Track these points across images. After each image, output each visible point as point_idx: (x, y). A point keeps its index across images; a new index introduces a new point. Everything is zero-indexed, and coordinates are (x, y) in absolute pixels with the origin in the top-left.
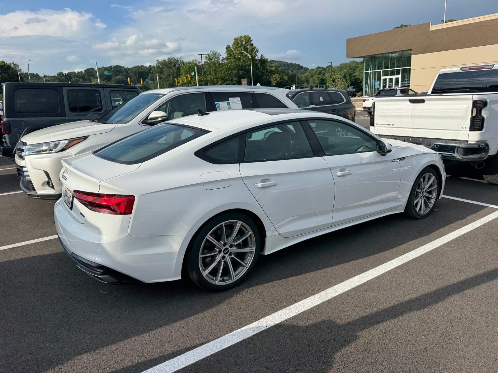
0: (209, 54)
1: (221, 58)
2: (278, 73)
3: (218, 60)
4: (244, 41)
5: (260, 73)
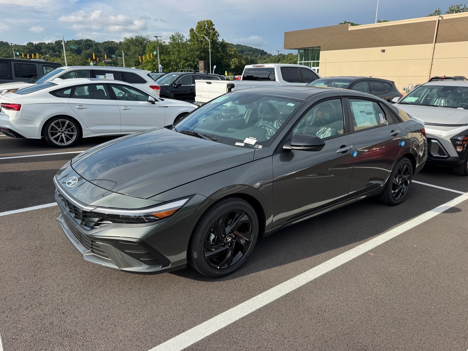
0: (174, 35)
1: (185, 40)
2: (236, 57)
3: (182, 41)
4: (206, 25)
5: (221, 56)
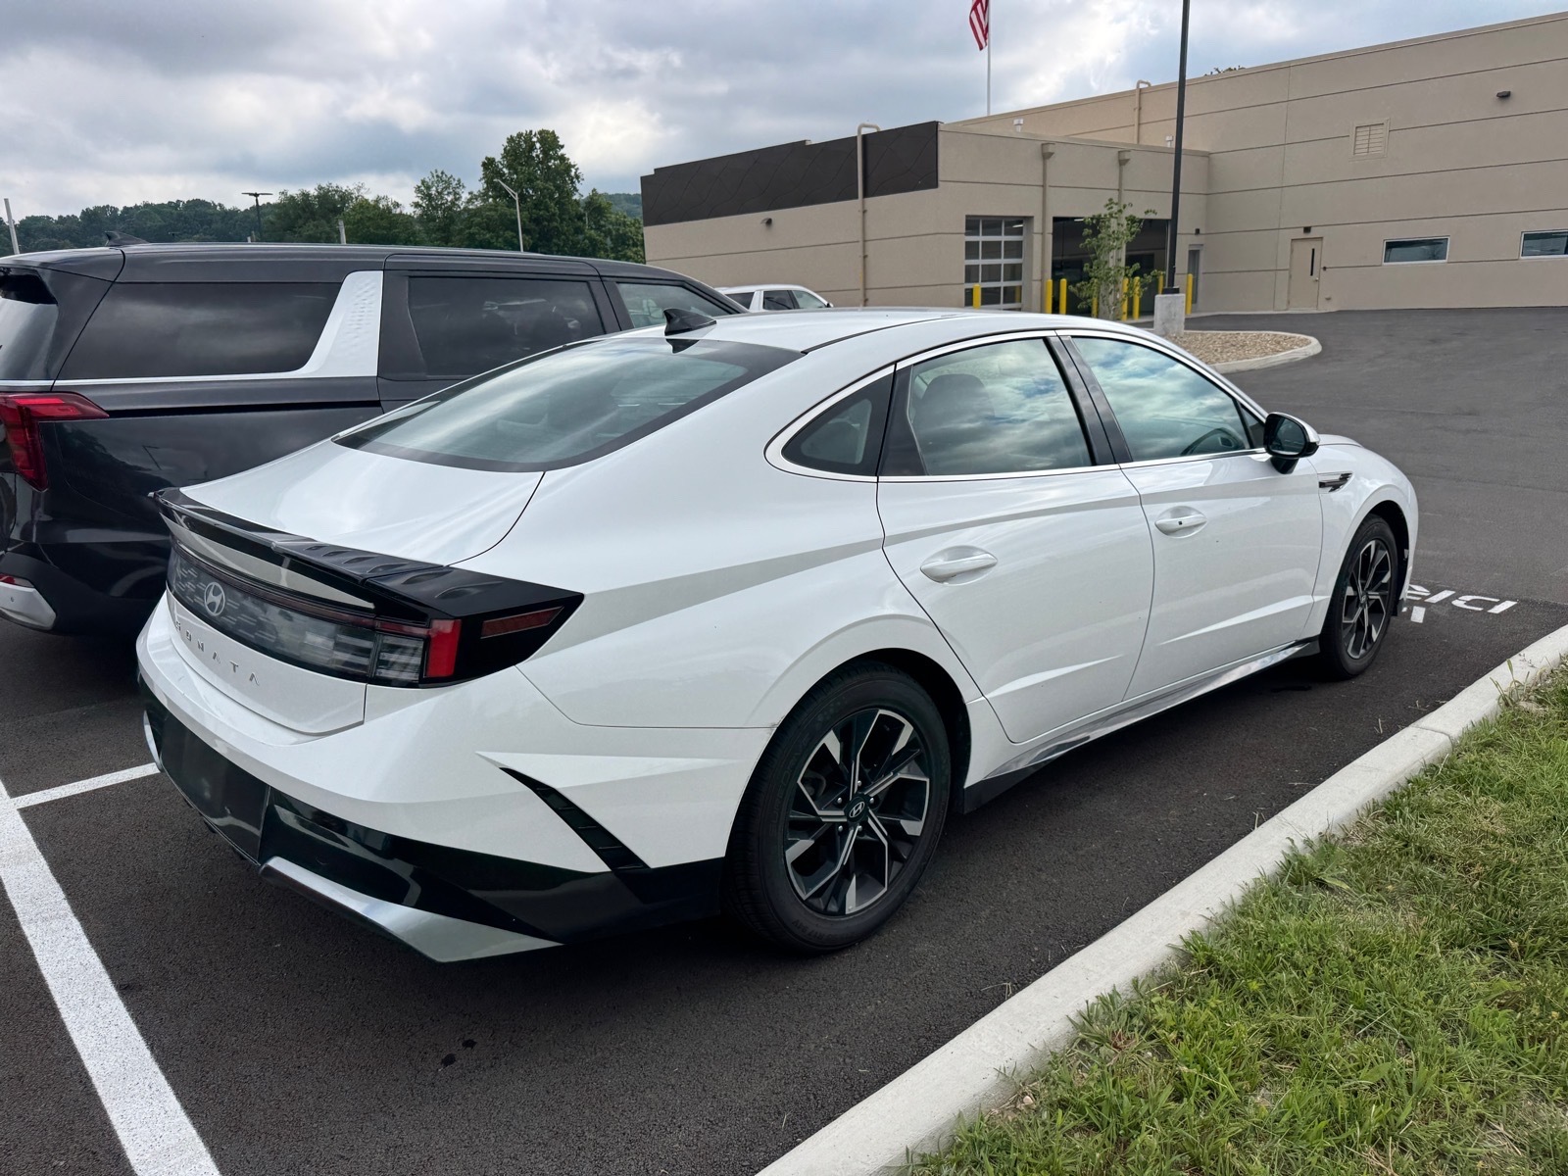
0: (427, 180)
1: (465, 196)
3: (457, 199)
4: (538, 145)
5: (587, 241)
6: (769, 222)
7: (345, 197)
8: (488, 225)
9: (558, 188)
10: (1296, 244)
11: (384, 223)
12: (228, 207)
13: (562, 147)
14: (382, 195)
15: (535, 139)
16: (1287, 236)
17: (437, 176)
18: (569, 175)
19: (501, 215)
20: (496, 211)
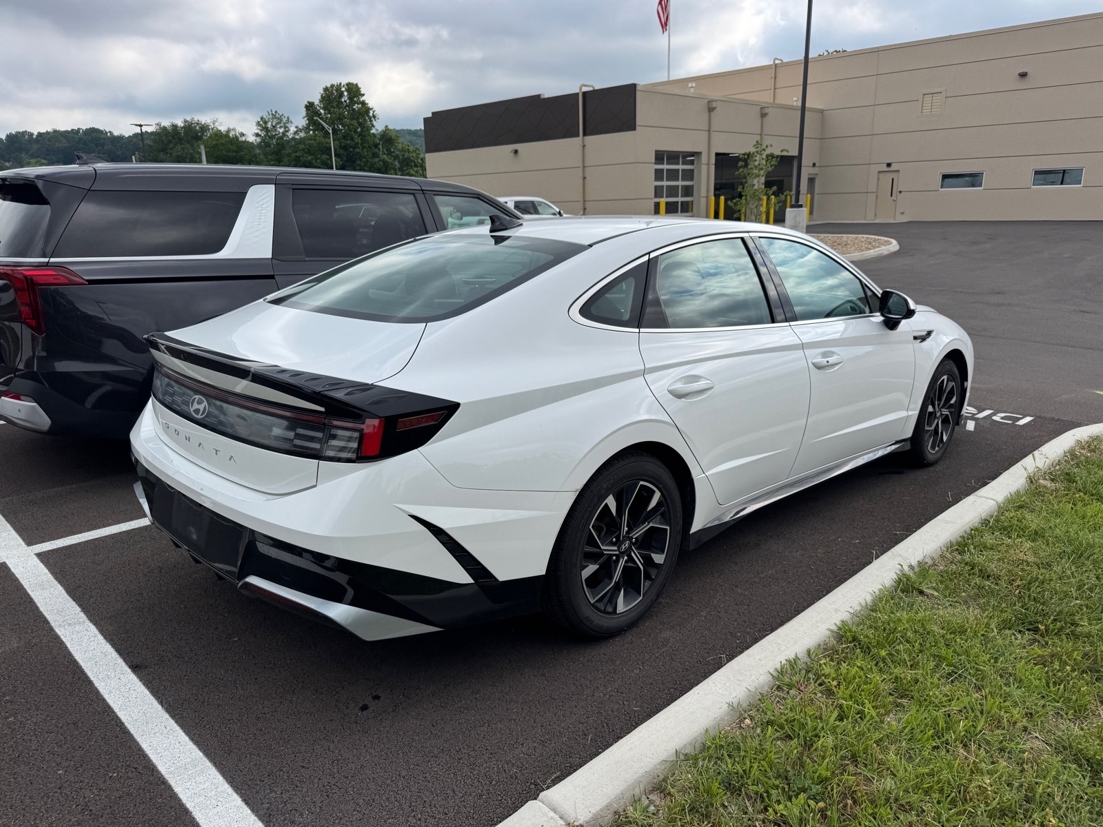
0: (265, 117)
1: (293, 129)
3: (287, 131)
4: (346, 93)
5: (381, 163)
6: (516, 152)
7: (204, 128)
8: (309, 150)
9: (360, 124)
10: (881, 175)
11: (234, 148)
12: (116, 133)
13: (363, 95)
14: (231, 127)
15: (343, 89)
16: (875, 169)
17: (272, 114)
18: (368, 116)
19: (319, 143)
20: (315, 140)
